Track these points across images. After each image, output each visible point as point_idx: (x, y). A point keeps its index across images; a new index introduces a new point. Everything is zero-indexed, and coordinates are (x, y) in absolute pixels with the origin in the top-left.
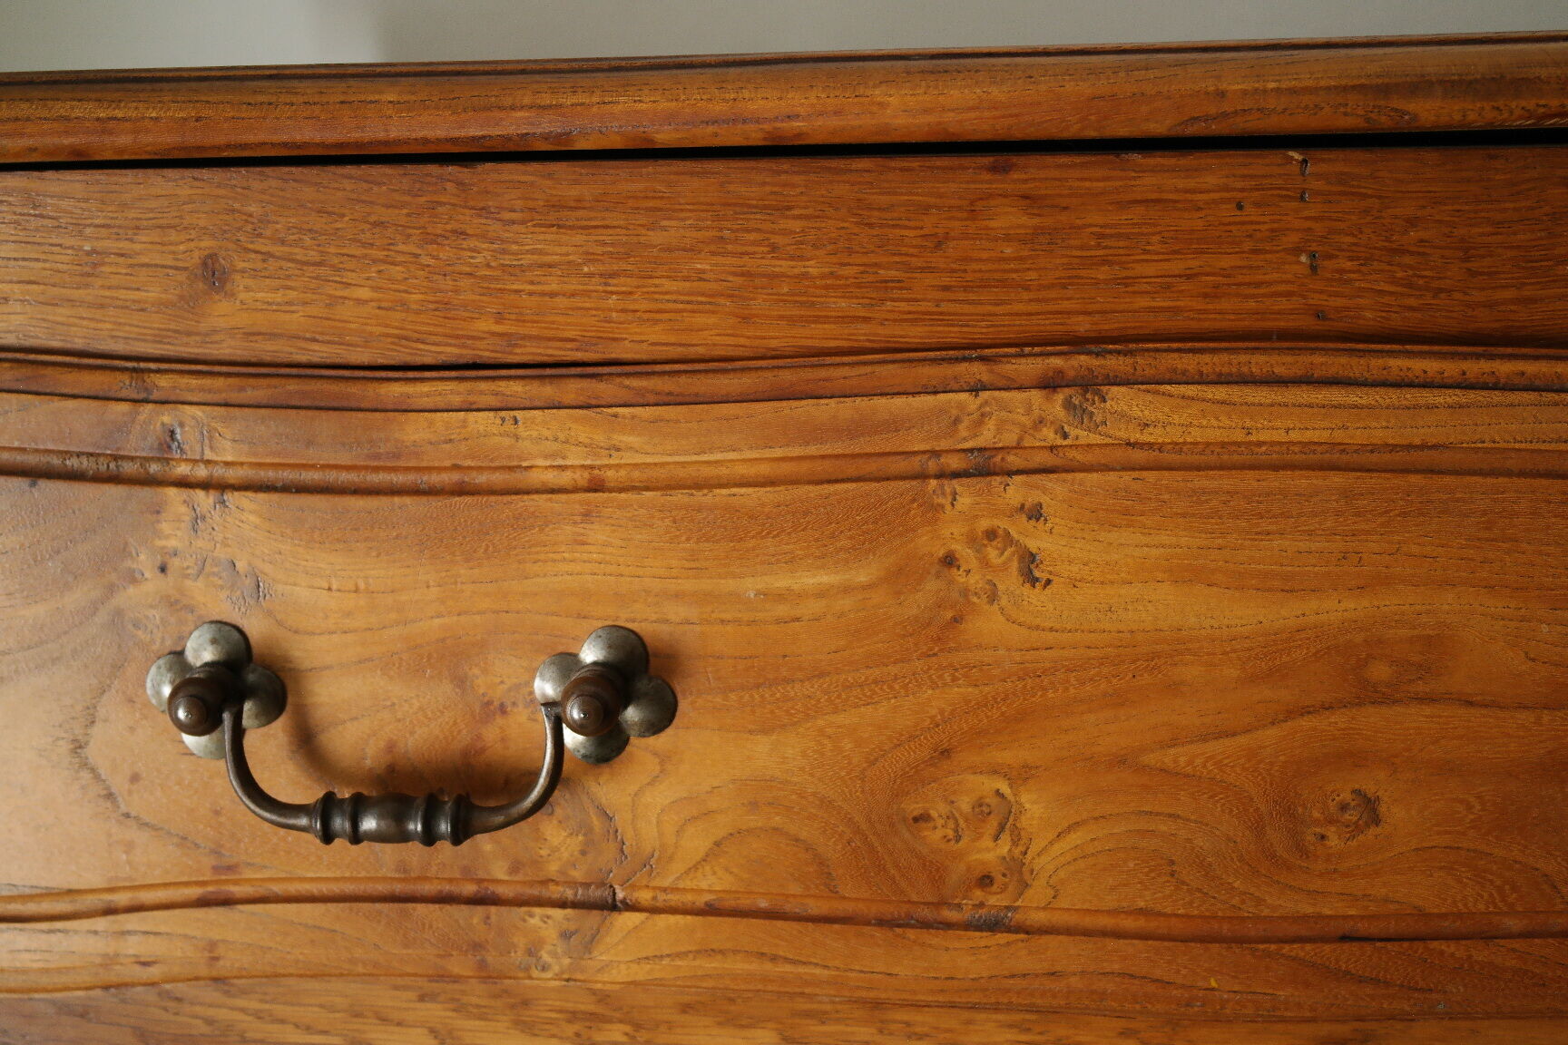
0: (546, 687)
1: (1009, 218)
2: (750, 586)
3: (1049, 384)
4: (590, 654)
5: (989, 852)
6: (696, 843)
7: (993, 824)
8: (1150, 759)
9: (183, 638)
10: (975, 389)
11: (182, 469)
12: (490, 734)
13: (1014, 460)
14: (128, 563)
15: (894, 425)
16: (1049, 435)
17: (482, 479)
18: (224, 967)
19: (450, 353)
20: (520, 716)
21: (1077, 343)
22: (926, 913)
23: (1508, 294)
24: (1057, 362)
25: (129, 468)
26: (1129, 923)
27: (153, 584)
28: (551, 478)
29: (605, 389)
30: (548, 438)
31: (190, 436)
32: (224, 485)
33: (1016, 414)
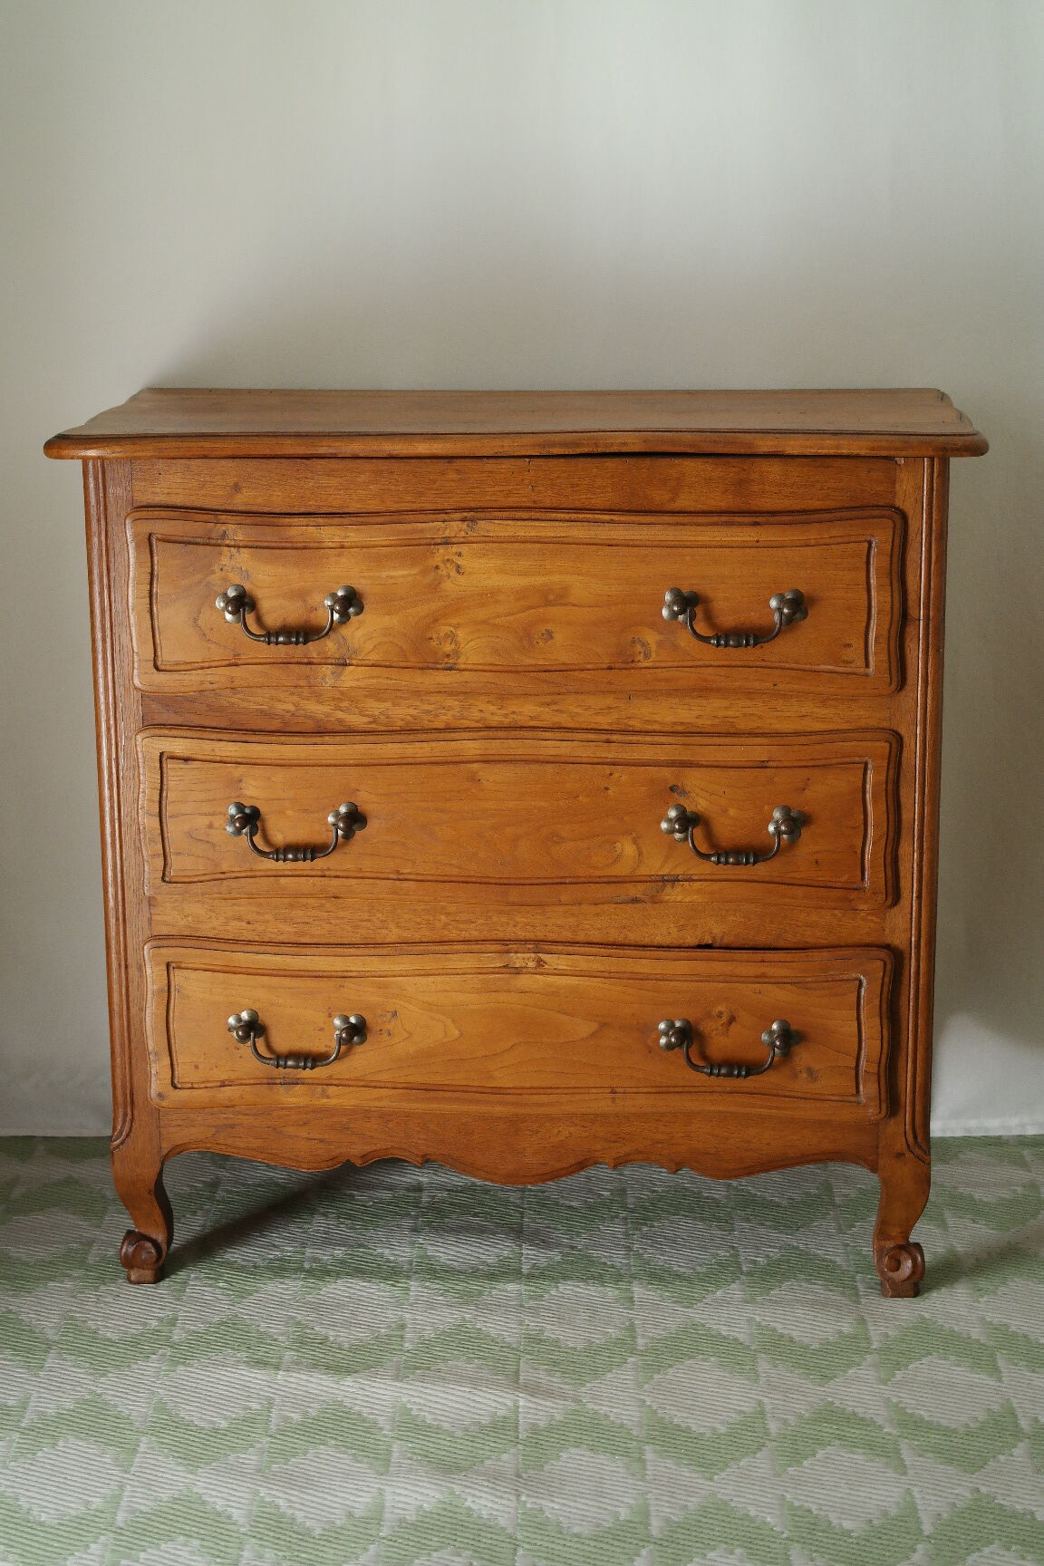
0: (329, 602)
1: (453, 476)
2: (384, 574)
3: (463, 520)
4: (340, 593)
5: (448, 648)
6: (369, 646)
7: (450, 640)
8: (491, 621)
9: (226, 590)
10: (444, 521)
11: (227, 542)
12: (312, 616)
13: (454, 541)
14: (212, 568)
15: (422, 531)
16: (463, 534)
17: (311, 545)
18: (234, 685)
19: (303, 510)
20: (320, 611)
21: (471, 509)
22: (431, 665)
23: (583, 497)
24: (465, 514)
25: (212, 542)
26: (487, 668)
27: (219, 574)
28: (330, 545)
29: (346, 520)
30: (329, 534)
31: (230, 533)
32: (239, 547)
33: (455, 528)
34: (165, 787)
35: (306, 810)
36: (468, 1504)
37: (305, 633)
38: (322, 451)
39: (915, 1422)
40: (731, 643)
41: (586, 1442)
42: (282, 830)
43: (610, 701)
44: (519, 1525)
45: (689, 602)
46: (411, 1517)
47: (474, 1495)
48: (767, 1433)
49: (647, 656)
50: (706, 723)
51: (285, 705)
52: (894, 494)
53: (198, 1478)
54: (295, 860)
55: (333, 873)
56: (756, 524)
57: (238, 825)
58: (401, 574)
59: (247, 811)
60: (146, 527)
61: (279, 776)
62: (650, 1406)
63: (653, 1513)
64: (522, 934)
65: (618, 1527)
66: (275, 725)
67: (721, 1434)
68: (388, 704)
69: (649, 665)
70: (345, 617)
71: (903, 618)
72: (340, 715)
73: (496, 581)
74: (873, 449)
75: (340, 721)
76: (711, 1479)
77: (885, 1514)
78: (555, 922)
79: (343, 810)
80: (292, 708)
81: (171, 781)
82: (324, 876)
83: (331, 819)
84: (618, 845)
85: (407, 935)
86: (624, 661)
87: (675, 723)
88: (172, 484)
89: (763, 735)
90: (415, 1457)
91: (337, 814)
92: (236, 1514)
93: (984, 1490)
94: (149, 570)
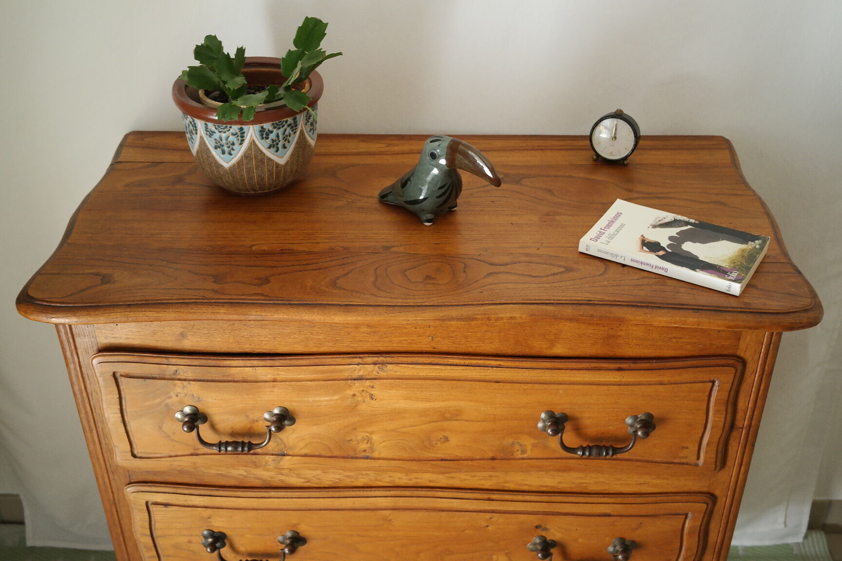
0: (267, 417)
2: (311, 399)
3: (375, 364)
4: (276, 411)
5: (365, 446)
6: (301, 444)
7: (366, 441)
8: (398, 430)
9: (183, 408)
10: (359, 364)
11: (180, 377)
12: (254, 425)
13: (367, 377)
14: (168, 395)
15: (341, 371)
16: (374, 373)
17: (249, 380)
19: (240, 352)
20: (260, 423)
21: (381, 354)
22: (353, 456)
24: (376, 358)
25: (167, 377)
26: (395, 458)
27: (175, 399)
28: (264, 379)
29: (277, 363)
31: (181, 372)
32: (189, 381)
33: (368, 369)
34: (152, 521)
35: (260, 535)
40: (594, 454)
42: (245, 544)
45: (558, 422)
49: (523, 452)
50: (565, 486)
52: (738, 347)
56: (620, 369)
57: (209, 542)
58: (324, 400)
59: (217, 534)
60: (110, 368)
61: (237, 515)
68: (319, 472)
69: (524, 459)
70: (280, 427)
72: (281, 477)
73: (402, 404)
75: (282, 481)
79: (288, 534)
80: (245, 473)
83: (279, 539)
84: (495, 556)
86: (505, 455)
87: (541, 486)
88: (129, 333)
91: (284, 537)
94: (118, 396)
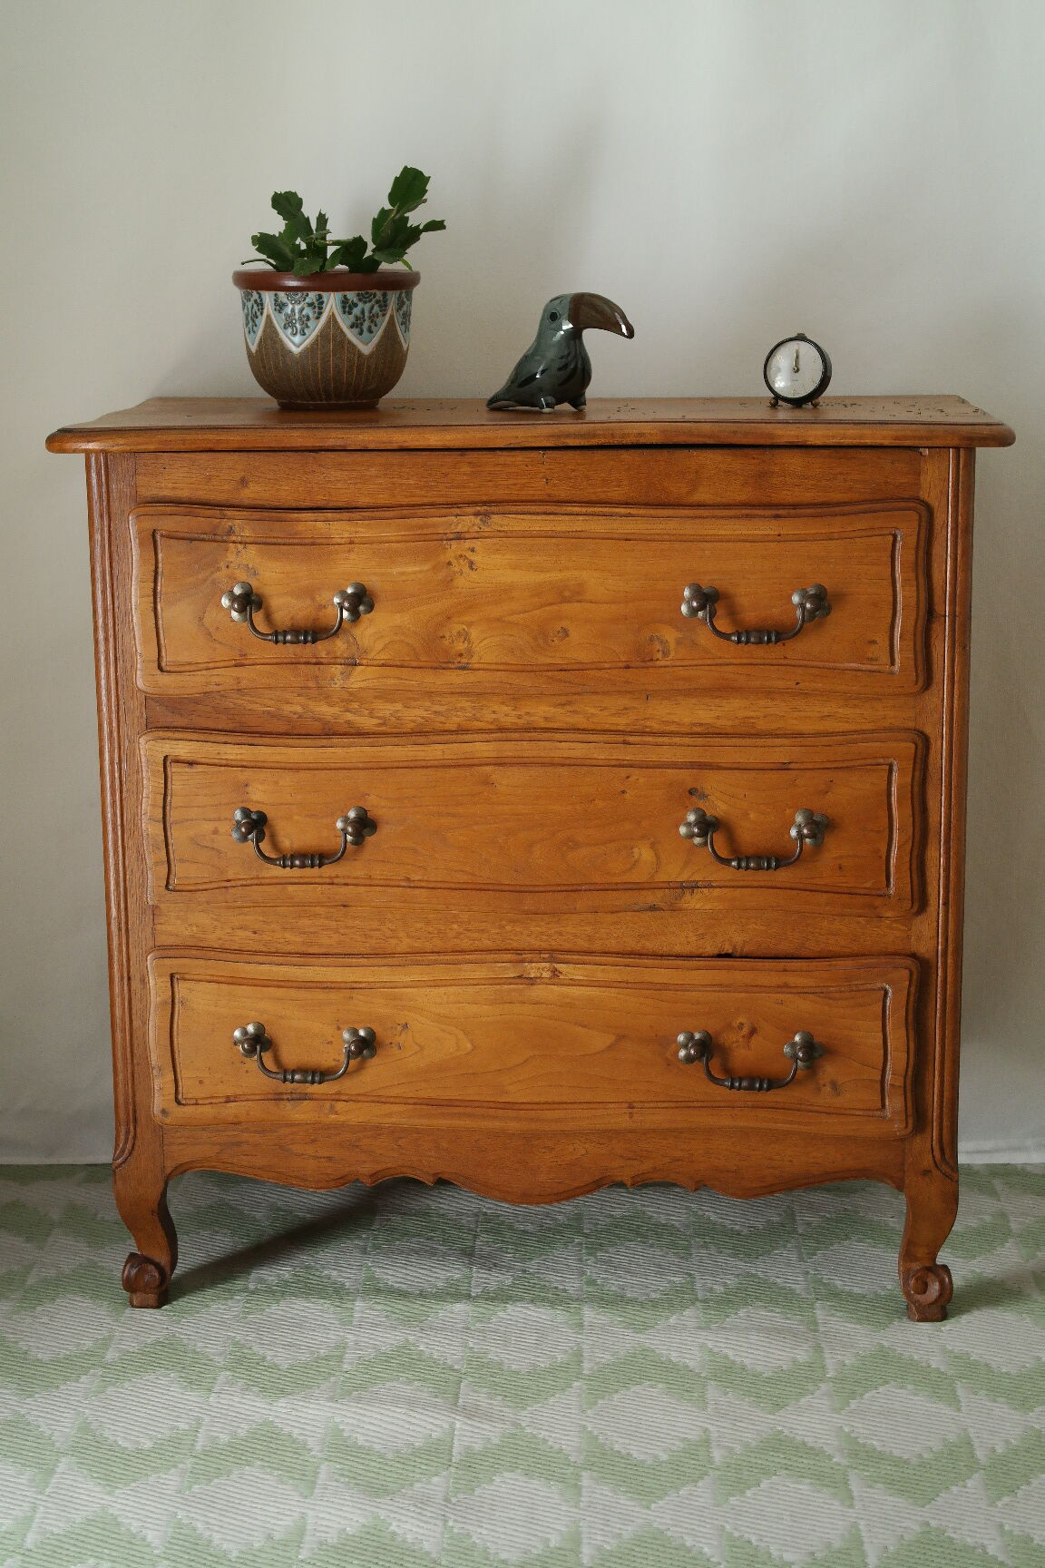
0: (336, 600)
1: (466, 469)
2: (395, 570)
3: (477, 514)
4: (350, 591)
5: (461, 646)
6: (379, 646)
7: (463, 638)
8: (506, 619)
9: (233, 587)
10: (457, 515)
11: (234, 538)
12: (321, 614)
13: (467, 536)
14: (218, 565)
15: (434, 526)
16: (476, 529)
17: (319, 541)
18: (240, 686)
19: (310, 505)
20: (329, 610)
21: (484, 503)
22: (444, 665)
23: (599, 490)
24: (479, 508)
25: (218, 538)
26: (501, 667)
27: (225, 571)
28: (339, 541)
30: (339, 529)
31: (236, 529)
32: (246, 543)
33: (468, 522)
34: (169, 792)
35: (314, 816)
36: (392, 1528)
37: (313, 632)
38: (330, 443)
39: (867, 1452)
40: (752, 639)
41: (522, 1467)
42: (292, 834)
43: (624, 701)
44: (444, 1549)
45: (708, 599)
46: (332, 1539)
47: (399, 1520)
48: (710, 1460)
49: (666, 654)
50: (725, 723)
51: (294, 708)
52: (918, 485)
53: (114, 1499)
54: (303, 866)
55: (343, 881)
56: (777, 517)
57: (243, 830)
58: (411, 571)
59: (254, 817)
60: (149, 524)
61: (287, 779)
62: (590, 1432)
63: (584, 1541)
64: (536, 944)
65: (548, 1554)
66: (283, 728)
67: (663, 1462)
68: (399, 706)
69: (668, 663)
70: (356, 615)
71: (930, 614)
72: (350, 716)
73: (509, 577)
74: (897, 438)
75: (348, 722)
76: (648, 1508)
77: (828, 1545)
78: (572, 931)
79: (352, 814)
80: (299, 709)
81: (175, 786)
82: (332, 884)
83: (339, 825)
84: (636, 850)
85: (417, 944)
86: (643, 658)
87: (695, 725)
88: (178, 478)
89: (785, 736)
90: (342, 1479)
91: (346, 820)
92: (150, 1536)
93: (933, 1523)
94: (153, 568)
